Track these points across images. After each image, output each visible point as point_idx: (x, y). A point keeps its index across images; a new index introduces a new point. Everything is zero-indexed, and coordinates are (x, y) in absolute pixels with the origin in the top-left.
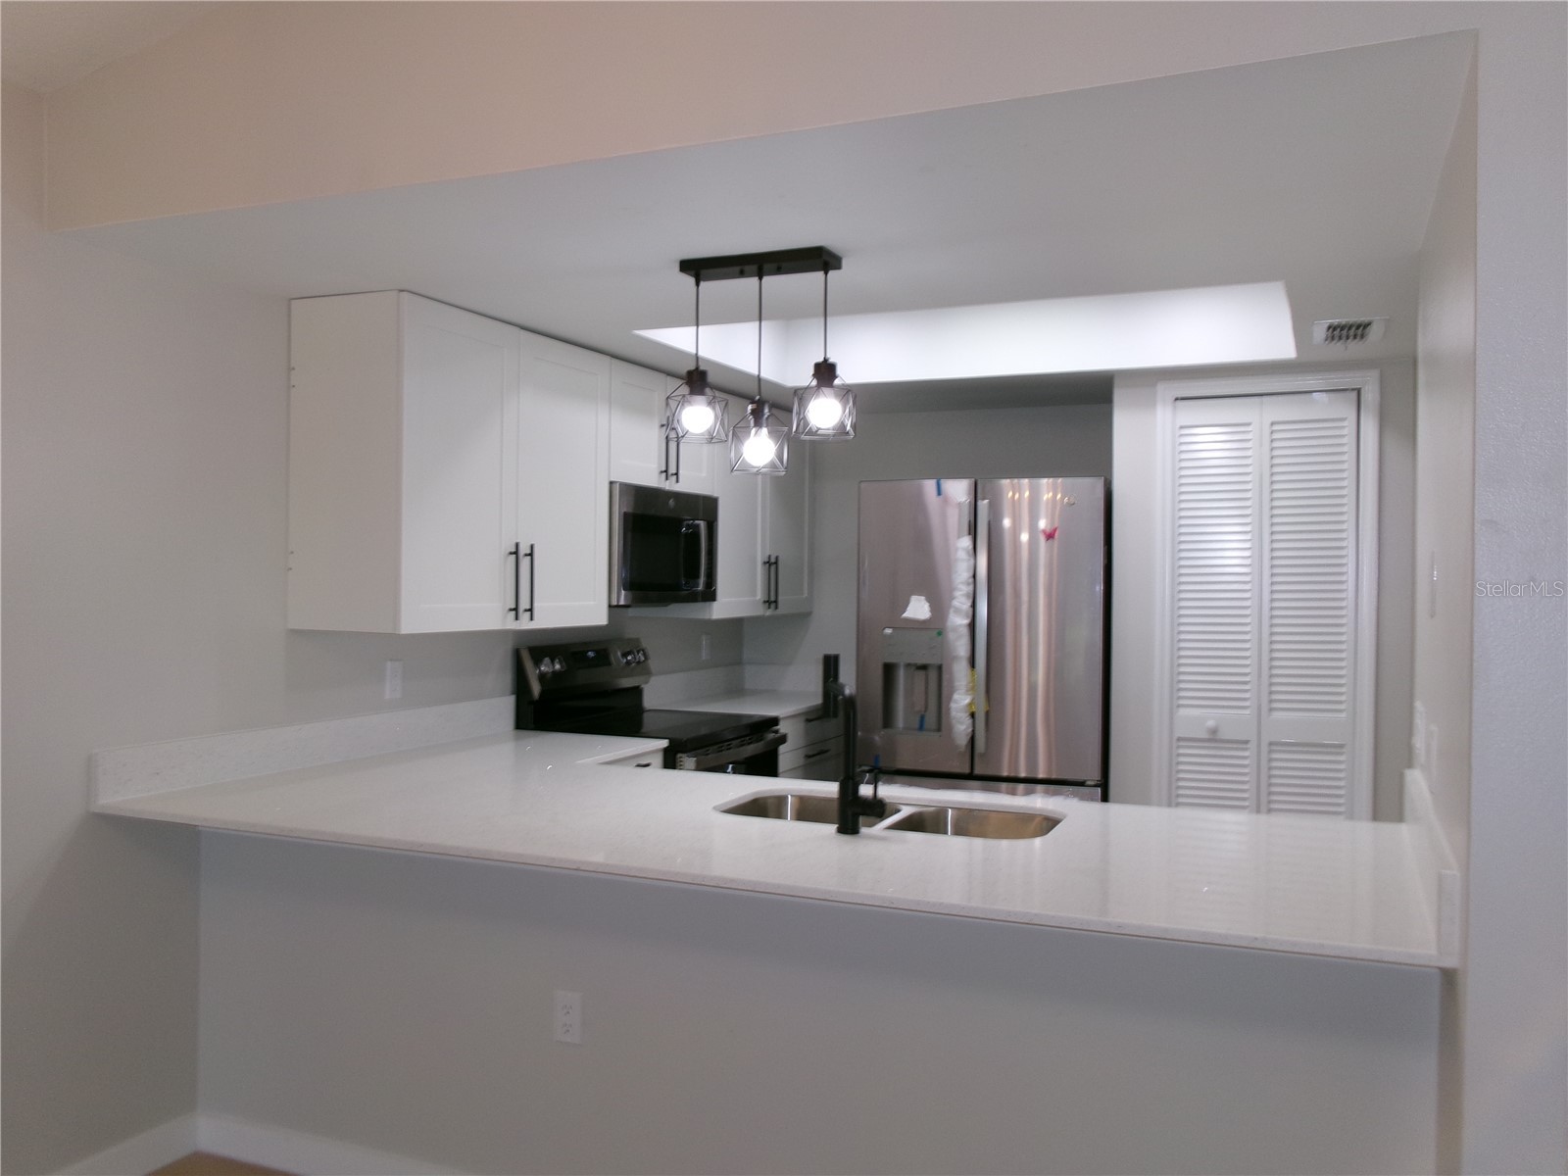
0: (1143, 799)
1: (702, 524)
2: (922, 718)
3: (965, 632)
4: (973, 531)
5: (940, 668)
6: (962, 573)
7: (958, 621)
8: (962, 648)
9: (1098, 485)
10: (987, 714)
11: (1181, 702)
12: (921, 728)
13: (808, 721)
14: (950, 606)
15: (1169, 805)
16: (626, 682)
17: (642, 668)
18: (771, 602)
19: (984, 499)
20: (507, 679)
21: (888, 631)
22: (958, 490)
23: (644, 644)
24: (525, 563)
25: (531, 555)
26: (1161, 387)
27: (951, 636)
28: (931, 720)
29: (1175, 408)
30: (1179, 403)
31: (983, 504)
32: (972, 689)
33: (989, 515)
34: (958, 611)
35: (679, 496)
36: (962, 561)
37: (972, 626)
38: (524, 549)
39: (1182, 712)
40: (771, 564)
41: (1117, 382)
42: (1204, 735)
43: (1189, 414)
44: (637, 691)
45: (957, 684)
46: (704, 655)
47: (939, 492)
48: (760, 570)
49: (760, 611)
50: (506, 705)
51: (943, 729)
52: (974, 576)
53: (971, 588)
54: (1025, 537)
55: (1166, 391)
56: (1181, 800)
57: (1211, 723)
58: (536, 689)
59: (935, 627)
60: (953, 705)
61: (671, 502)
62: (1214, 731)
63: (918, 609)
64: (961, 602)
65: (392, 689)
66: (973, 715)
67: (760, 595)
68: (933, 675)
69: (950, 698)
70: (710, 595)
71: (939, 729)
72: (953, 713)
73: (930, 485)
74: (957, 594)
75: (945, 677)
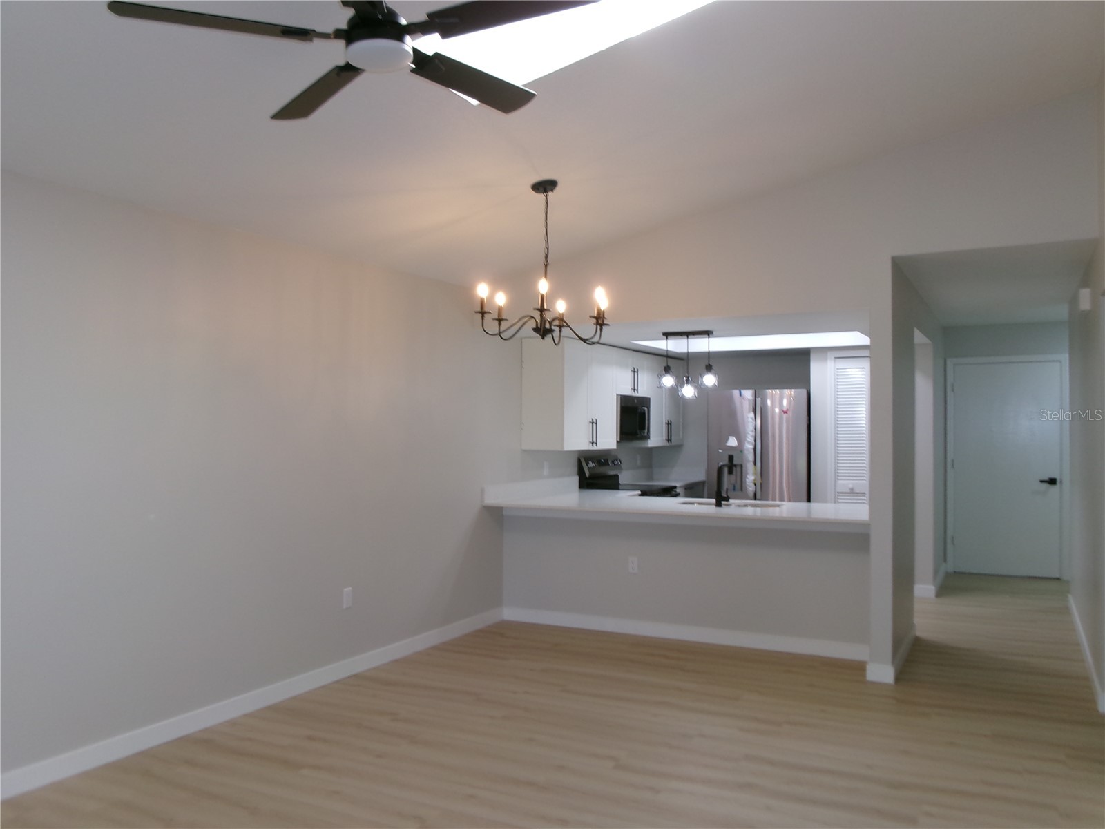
0: (825, 501)
1: (646, 409)
2: (734, 486)
3: (752, 451)
4: (755, 411)
5: (741, 466)
6: (750, 427)
7: (749, 447)
8: (751, 458)
9: (804, 391)
10: (761, 484)
11: (839, 478)
12: (734, 490)
13: (685, 489)
14: (745, 440)
15: (835, 503)
16: (612, 473)
17: (619, 467)
18: (669, 440)
19: (759, 397)
20: (575, 469)
21: (720, 451)
22: (748, 394)
23: (619, 457)
24: (595, 425)
25: (596, 424)
26: (829, 353)
27: (746, 452)
28: (738, 486)
29: (835, 361)
30: (838, 360)
31: (758, 400)
32: (755, 474)
33: (761, 404)
34: (749, 442)
35: (638, 398)
36: (750, 422)
37: (755, 449)
38: (595, 421)
39: (840, 482)
40: (669, 424)
41: (811, 351)
42: (849, 491)
43: (841, 364)
44: (617, 476)
45: (749, 471)
46: (639, 463)
47: (741, 395)
48: (664, 427)
49: (665, 444)
50: (575, 480)
51: (743, 489)
52: (755, 429)
53: (754, 434)
54: (777, 410)
55: (831, 355)
56: (840, 501)
57: (851, 486)
58: (587, 473)
59: (740, 449)
60: (747, 480)
61: (636, 401)
62: (852, 489)
63: (732, 442)
64: (750, 439)
65: (546, 472)
66: (755, 484)
67: (665, 437)
68: (738, 469)
69: (746, 477)
70: (648, 437)
71: (741, 490)
72: (747, 483)
73: (736, 392)
74: (749, 436)
75: (744, 468)
